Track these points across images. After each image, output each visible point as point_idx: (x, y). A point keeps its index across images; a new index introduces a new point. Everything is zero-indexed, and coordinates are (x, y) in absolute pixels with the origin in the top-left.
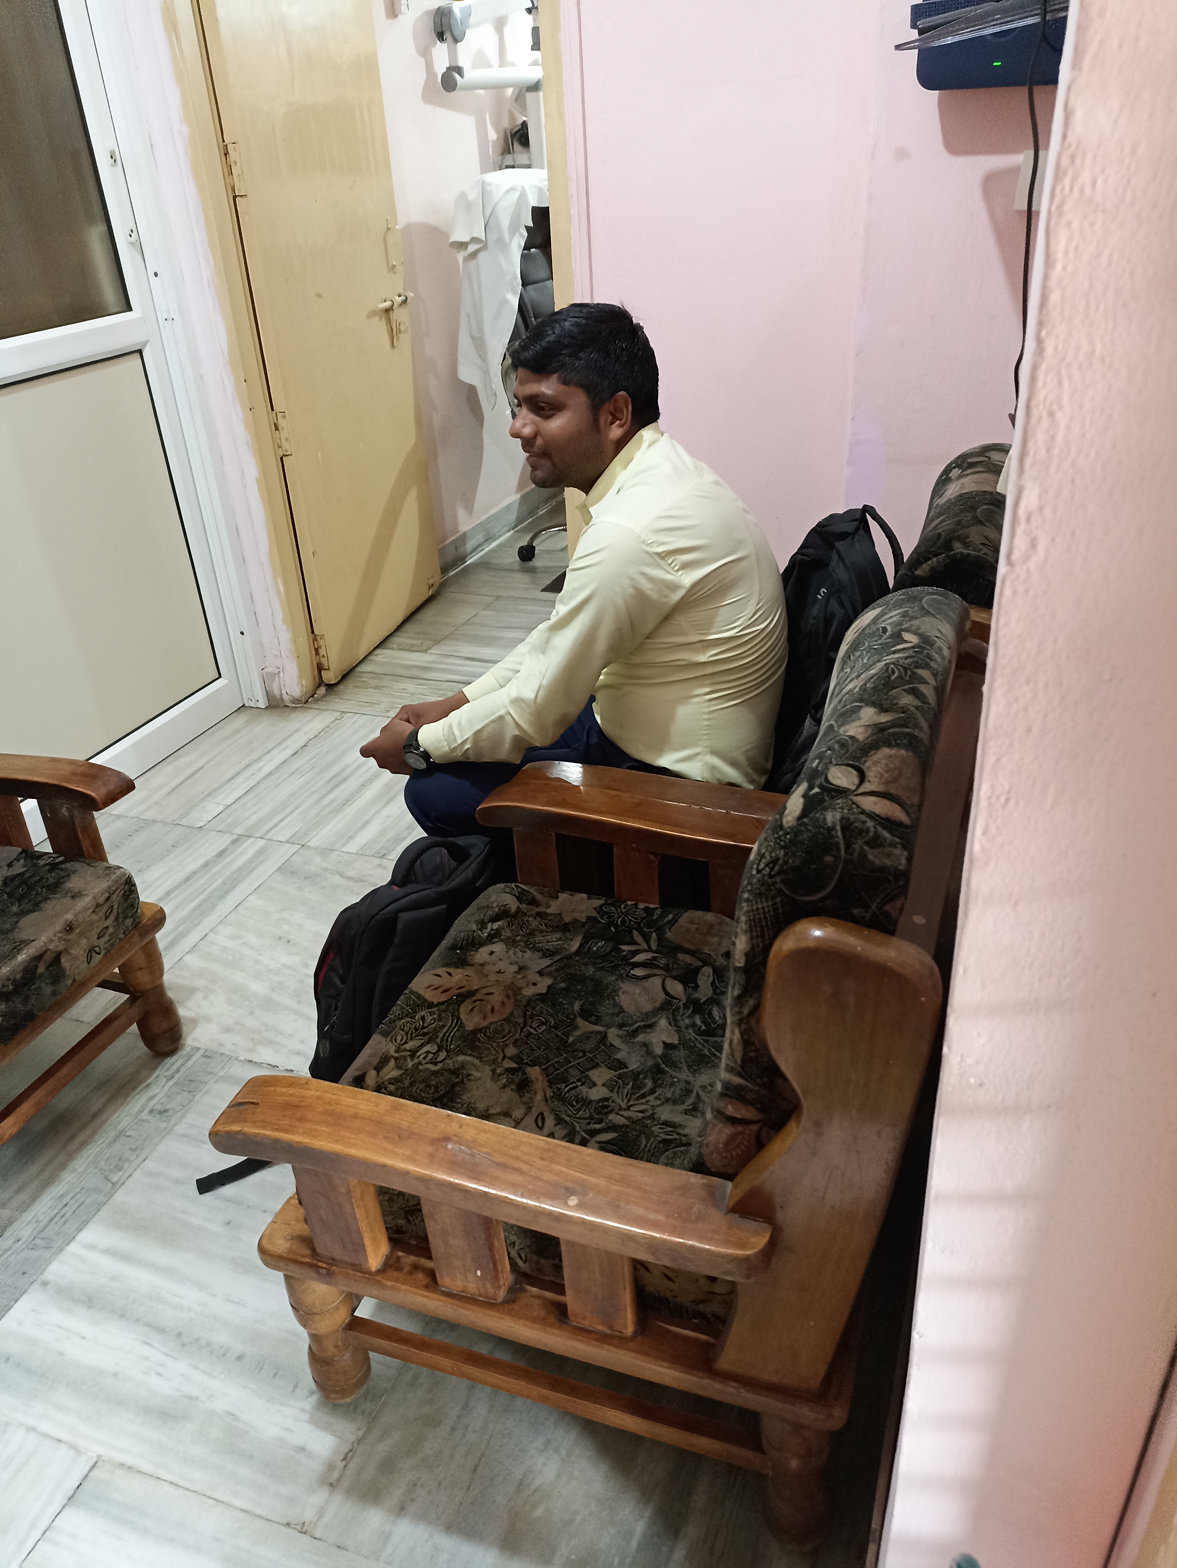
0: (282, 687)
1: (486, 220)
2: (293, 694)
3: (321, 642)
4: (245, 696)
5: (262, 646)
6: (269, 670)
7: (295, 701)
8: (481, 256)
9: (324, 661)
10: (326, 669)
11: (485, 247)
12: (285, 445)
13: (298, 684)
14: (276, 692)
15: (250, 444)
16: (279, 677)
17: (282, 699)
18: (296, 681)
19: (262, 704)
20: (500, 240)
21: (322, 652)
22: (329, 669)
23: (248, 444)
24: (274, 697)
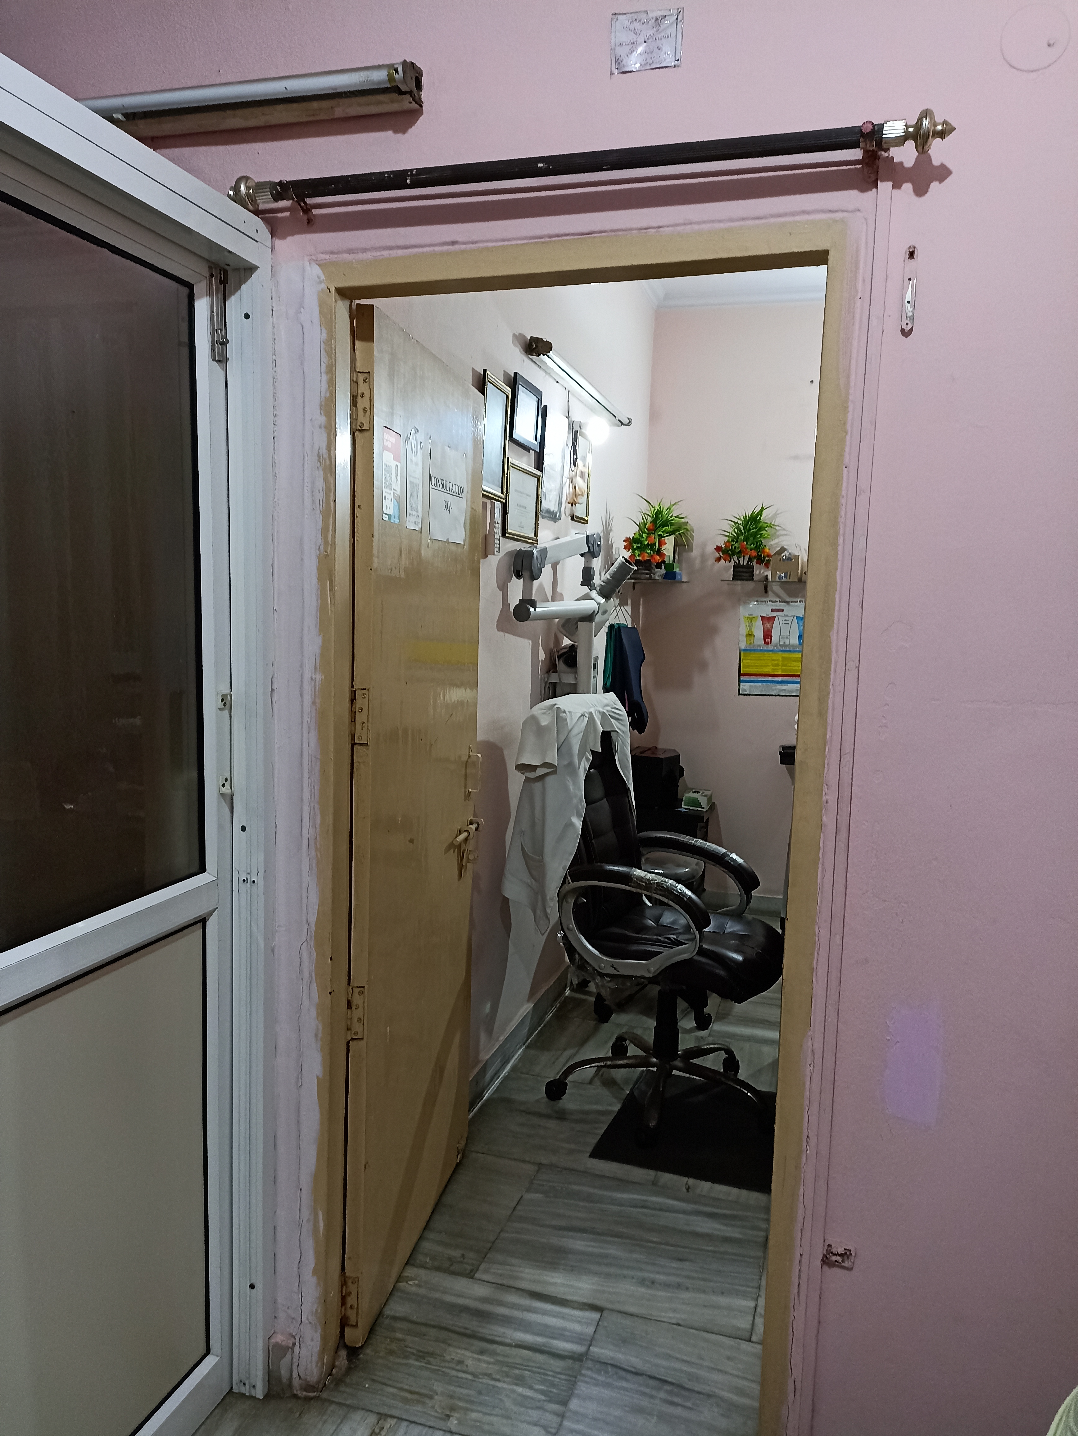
0: (295, 1365)
1: (559, 747)
2: (308, 1378)
3: (353, 1288)
4: (235, 1377)
5: (275, 1302)
6: (279, 1338)
7: (308, 1387)
8: (550, 780)
9: (352, 1315)
10: (352, 1326)
11: (554, 772)
12: (357, 1027)
13: (317, 1363)
14: (284, 1373)
15: (320, 1035)
16: (293, 1352)
17: (290, 1385)
18: (315, 1358)
19: (260, 1393)
20: (571, 764)
21: (351, 1301)
22: (356, 1326)
23: (316, 1035)
24: (279, 1379)
